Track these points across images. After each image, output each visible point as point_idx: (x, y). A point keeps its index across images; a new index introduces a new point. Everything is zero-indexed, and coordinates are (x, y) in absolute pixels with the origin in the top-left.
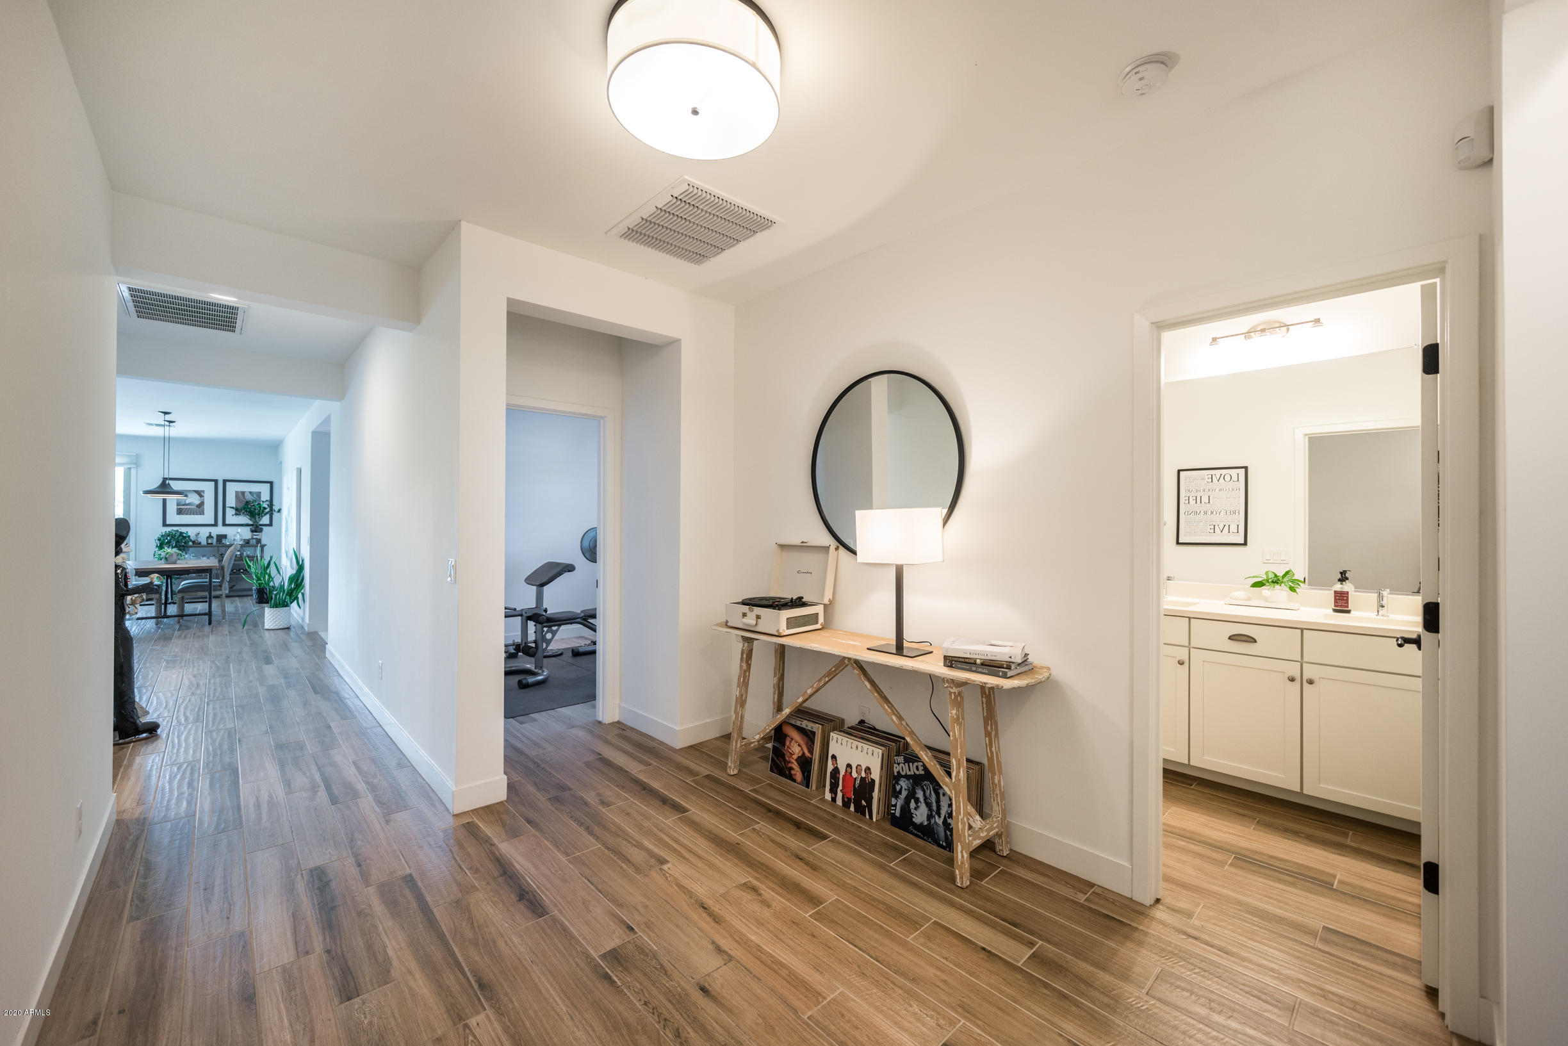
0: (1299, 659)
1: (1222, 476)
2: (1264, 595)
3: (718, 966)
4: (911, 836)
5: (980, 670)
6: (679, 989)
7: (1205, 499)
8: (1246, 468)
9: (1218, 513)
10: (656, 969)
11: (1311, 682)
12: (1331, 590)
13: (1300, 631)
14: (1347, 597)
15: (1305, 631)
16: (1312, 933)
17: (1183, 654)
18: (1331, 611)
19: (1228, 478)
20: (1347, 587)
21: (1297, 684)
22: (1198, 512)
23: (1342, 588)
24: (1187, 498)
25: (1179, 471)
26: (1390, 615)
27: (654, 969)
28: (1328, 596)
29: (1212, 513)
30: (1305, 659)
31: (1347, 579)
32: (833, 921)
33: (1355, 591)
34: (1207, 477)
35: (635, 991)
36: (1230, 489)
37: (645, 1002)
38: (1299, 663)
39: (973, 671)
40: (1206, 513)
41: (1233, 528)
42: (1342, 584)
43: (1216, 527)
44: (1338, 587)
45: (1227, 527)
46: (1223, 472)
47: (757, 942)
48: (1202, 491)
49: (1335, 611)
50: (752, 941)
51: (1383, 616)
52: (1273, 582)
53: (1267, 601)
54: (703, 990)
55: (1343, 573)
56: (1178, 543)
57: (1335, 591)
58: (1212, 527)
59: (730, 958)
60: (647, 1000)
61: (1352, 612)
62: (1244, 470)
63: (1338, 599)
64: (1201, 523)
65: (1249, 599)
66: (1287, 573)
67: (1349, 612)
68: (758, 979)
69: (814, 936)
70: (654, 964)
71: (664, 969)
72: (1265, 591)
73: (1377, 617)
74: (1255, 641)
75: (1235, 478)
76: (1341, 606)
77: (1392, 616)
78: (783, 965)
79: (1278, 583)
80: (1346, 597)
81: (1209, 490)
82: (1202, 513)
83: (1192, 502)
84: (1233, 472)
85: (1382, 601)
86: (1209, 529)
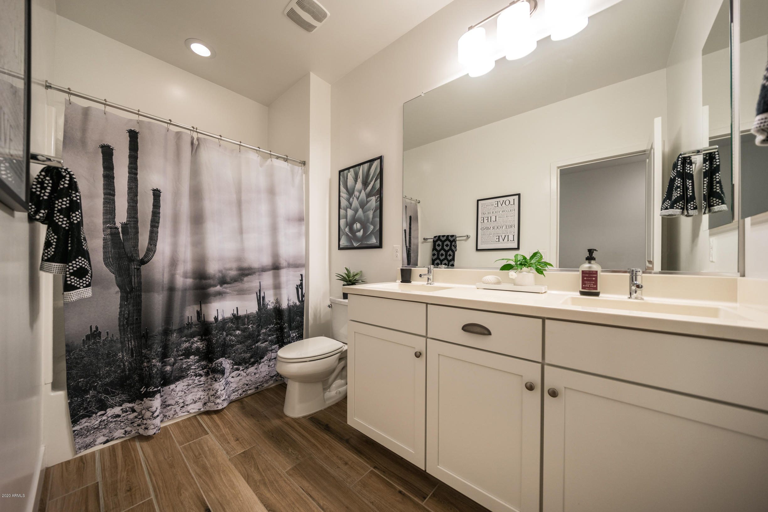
0: (540, 360)
1: (504, 202)
2: (510, 277)
7: (493, 219)
8: (519, 195)
9: (501, 228)
11: (554, 394)
12: (578, 271)
13: (541, 320)
14: (596, 278)
15: (547, 321)
17: (419, 344)
18: (579, 294)
19: (507, 203)
20: (595, 266)
21: (537, 393)
22: (489, 228)
23: (590, 267)
24: (482, 219)
25: (478, 201)
26: (645, 298)
28: (575, 276)
29: (498, 228)
30: (547, 361)
31: (594, 259)
33: (602, 271)
34: (494, 204)
36: (509, 211)
38: (540, 365)
40: (494, 228)
41: (511, 238)
42: (590, 263)
43: (500, 237)
44: (586, 266)
45: (507, 237)
46: (505, 199)
48: (491, 213)
49: (583, 293)
51: (636, 298)
52: (521, 264)
53: (515, 285)
55: (591, 251)
56: (477, 250)
57: (583, 271)
58: (498, 237)
61: (601, 295)
62: (518, 196)
63: (587, 280)
64: (491, 235)
65: (499, 283)
66: (535, 254)
67: (597, 294)
72: (512, 274)
73: (630, 300)
74: (490, 333)
75: (512, 203)
76: (589, 288)
77: (648, 299)
79: (525, 265)
80: (594, 277)
81: (496, 212)
82: (492, 228)
83: (486, 221)
84: (511, 198)
85: (636, 280)
86: (495, 239)
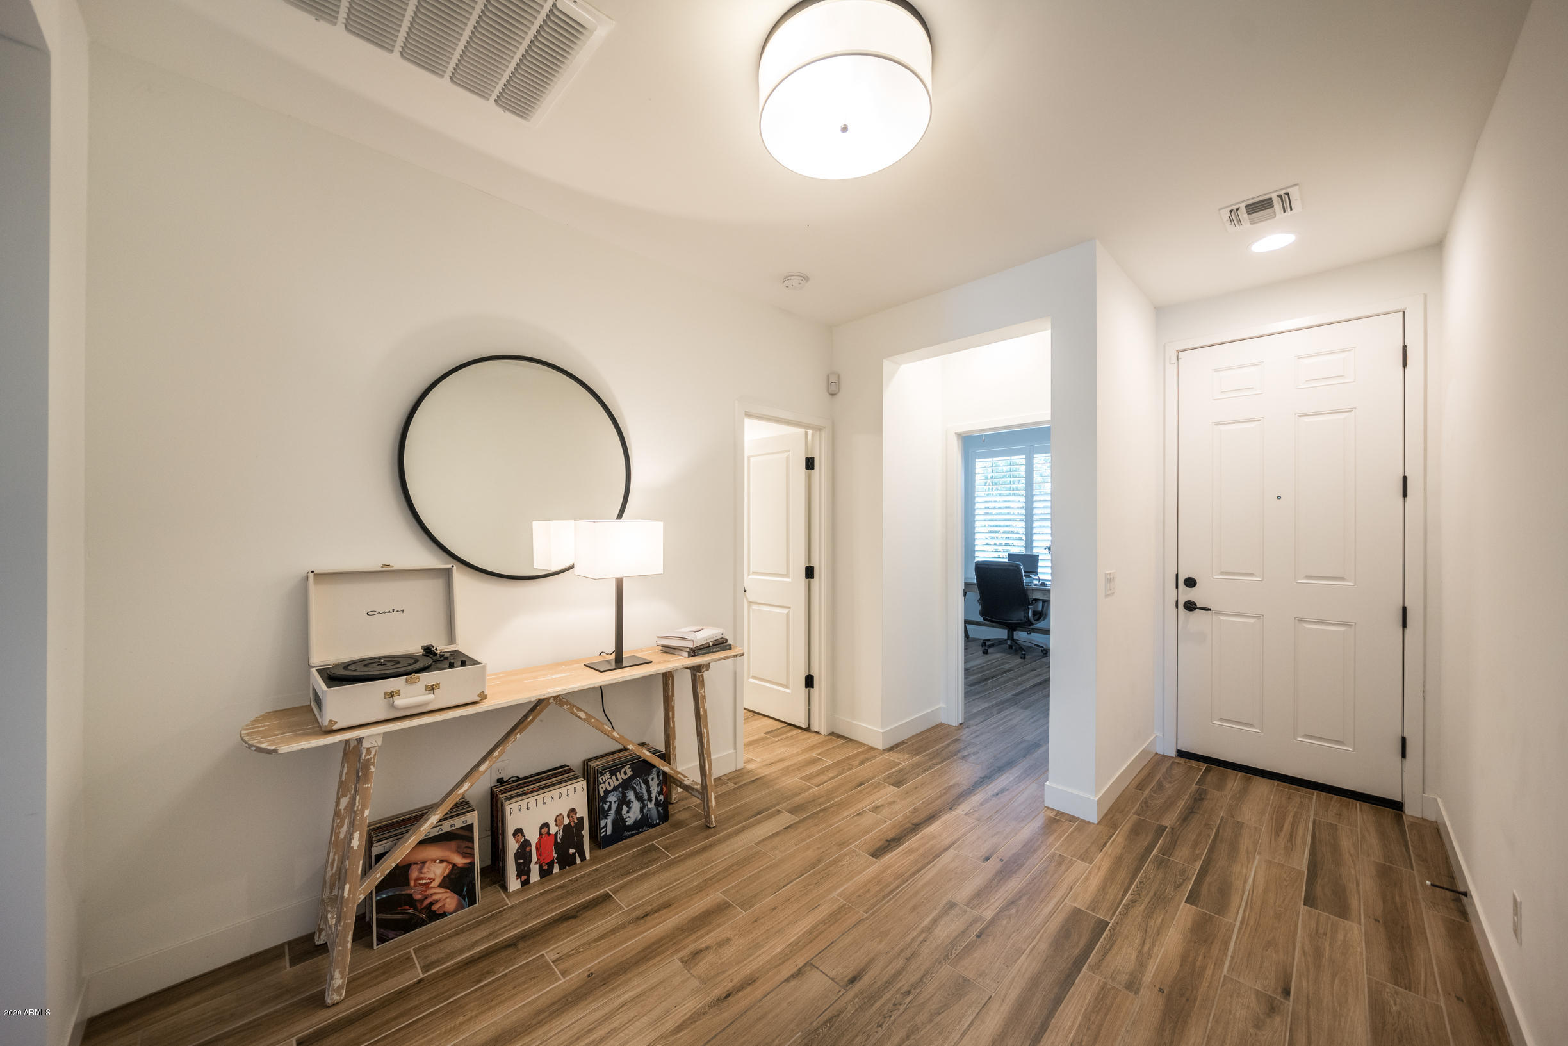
3: (821, 973)
4: (628, 840)
5: (715, 650)
6: (855, 1001)
10: (830, 1027)
16: (763, 739)
27: (833, 1029)
32: (755, 896)
35: (866, 1040)
37: (878, 1026)
39: (711, 653)
47: (784, 946)
50: (783, 950)
54: (853, 980)
59: (809, 964)
60: (876, 1026)
68: (832, 943)
69: (775, 908)
70: (825, 1031)
71: (832, 1018)
78: (814, 927)
